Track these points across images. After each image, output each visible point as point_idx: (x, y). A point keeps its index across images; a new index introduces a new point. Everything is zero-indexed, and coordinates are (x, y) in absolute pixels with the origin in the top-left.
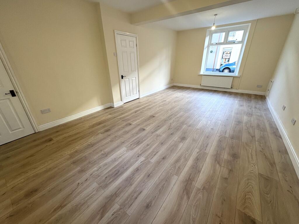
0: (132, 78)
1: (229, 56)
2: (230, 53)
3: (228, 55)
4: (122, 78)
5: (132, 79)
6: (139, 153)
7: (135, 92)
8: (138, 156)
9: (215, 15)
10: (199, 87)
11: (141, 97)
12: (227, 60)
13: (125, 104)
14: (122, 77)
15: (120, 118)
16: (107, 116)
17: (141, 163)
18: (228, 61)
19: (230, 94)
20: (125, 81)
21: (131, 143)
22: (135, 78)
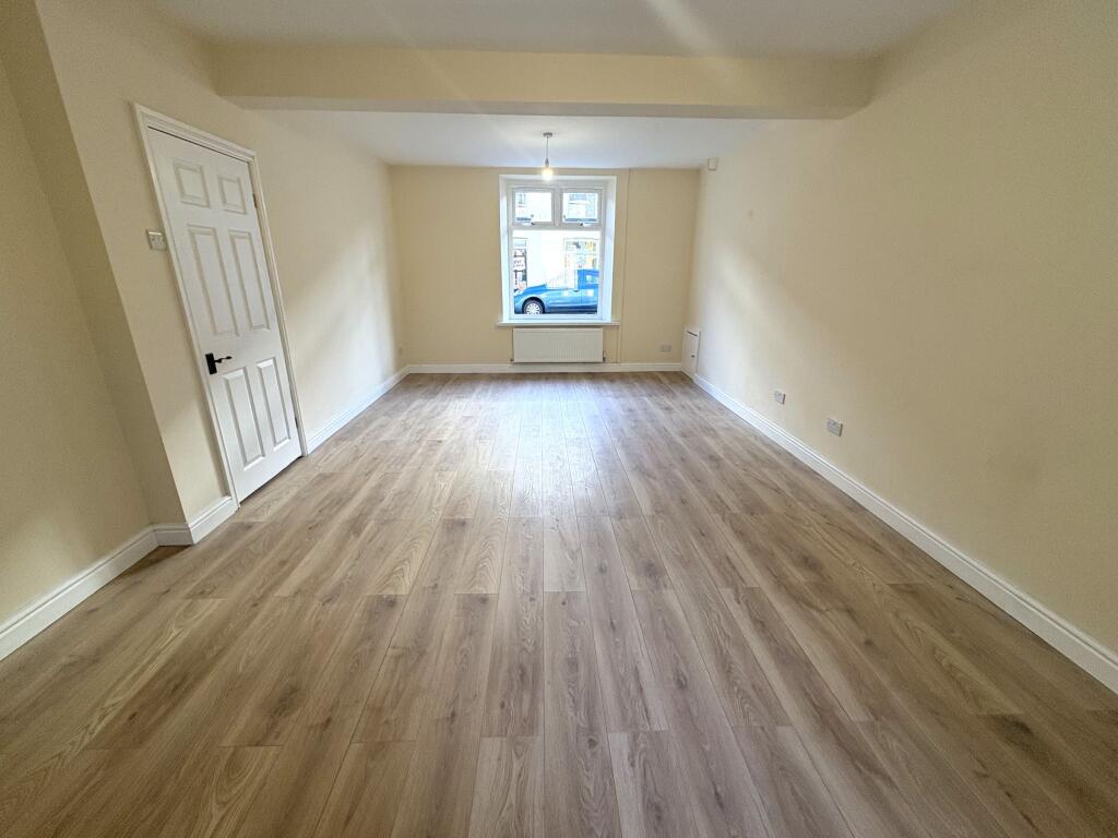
0: (261, 365)
1: (523, 263)
2: (524, 255)
3: (518, 259)
4: (213, 370)
5: (260, 369)
6: (578, 726)
7: (281, 432)
8: (592, 743)
9: (545, 134)
10: (508, 369)
11: (310, 448)
12: (520, 275)
13: (252, 506)
14: (212, 363)
15: (298, 592)
16: (189, 610)
17: (633, 765)
18: (525, 278)
19: (610, 378)
20: (227, 382)
21: (497, 699)
22: (271, 362)
